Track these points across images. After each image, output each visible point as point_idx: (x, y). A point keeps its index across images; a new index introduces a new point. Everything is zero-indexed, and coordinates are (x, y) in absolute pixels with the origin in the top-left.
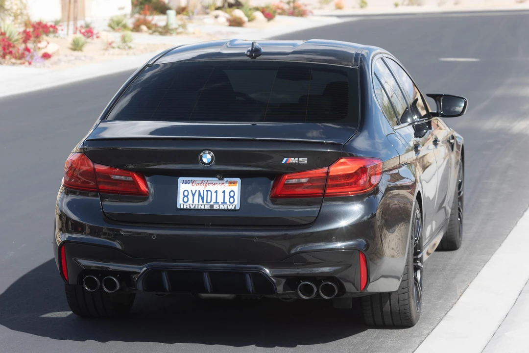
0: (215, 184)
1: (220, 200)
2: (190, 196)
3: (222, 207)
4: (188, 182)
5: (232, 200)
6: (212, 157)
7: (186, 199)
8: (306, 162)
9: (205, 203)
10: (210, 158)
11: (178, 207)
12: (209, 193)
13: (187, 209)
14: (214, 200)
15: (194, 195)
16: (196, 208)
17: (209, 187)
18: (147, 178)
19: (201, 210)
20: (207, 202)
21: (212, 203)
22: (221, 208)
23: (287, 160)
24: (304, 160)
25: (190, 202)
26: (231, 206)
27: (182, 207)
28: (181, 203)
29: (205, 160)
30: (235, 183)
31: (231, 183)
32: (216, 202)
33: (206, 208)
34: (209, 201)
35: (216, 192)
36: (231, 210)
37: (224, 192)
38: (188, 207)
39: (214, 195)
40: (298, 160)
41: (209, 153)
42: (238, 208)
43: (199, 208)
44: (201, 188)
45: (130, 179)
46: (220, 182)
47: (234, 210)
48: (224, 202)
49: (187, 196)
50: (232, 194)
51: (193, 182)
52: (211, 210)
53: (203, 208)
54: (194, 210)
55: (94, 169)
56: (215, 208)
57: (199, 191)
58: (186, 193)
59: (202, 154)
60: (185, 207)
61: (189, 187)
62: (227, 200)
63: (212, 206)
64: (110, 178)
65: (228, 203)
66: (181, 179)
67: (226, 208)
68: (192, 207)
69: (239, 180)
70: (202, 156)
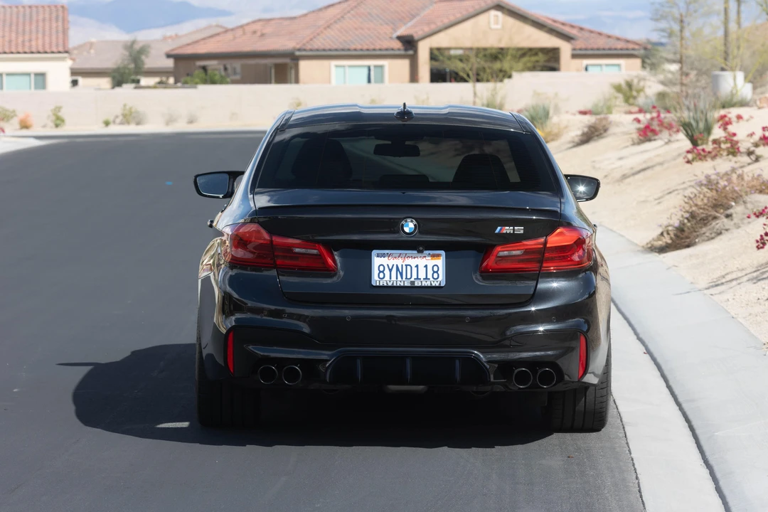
0: (415, 258)
1: (422, 276)
2: (387, 272)
3: (425, 284)
4: (383, 256)
5: (435, 276)
6: (415, 225)
7: (381, 275)
8: (522, 232)
9: (404, 279)
10: (413, 226)
11: (374, 284)
12: (409, 267)
13: (383, 287)
14: (414, 276)
15: (390, 270)
16: (395, 284)
17: (409, 261)
18: (335, 253)
19: (400, 287)
20: (406, 278)
21: (412, 279)
22: (423, 285)
23: (501, 229)
24: (520, 230)
25: (387, 278)
26: (435, 282)
27: (378, 284)
28: (376, 279)
29: (407, 230)
30: (439, 256)
31: (433, 256)
32: (418, 278)
33: (406, 284)
34: (409, 277)
35: (417, 266)
36: (436, 287)
37: (426, 266)
38: (385, 284)
39: (414, 270)
40: (514, 229)
41: (412, 221)
42: (443, 284)
43: (398, 285)
44: (399, 262)
45: (315, 252)
46: (420, 255)
47: (439, 287)
48: (426, 278)
49: (383, 272)
50: (435, 269)
51: (389, 255)
52: (413, 287)
53: (402, 284)
54: (392, 287)
55: (271, 241)
56: (416, 284)
57: (397, 266)
58: (382, 268)
59: (403, 222)
60: (381, 284)
61: (384, 261)
62: (430, 276)
63: (413, 283)
64: (292, 250)
65: (432, 279)
66: (375, 252)
67: (429, 285)
68: (390, 284)
69: (443, 253)
70: (403, 225)
